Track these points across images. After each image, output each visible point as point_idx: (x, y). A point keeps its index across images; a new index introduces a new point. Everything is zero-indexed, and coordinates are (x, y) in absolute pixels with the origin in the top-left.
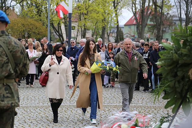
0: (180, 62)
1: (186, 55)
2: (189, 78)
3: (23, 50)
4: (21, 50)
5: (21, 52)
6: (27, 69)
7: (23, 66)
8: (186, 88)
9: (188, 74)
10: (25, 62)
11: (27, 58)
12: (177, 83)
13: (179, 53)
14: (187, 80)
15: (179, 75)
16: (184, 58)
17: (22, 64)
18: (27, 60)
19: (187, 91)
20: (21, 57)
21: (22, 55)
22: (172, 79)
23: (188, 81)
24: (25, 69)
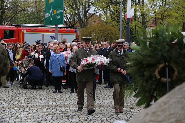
0: (144, 62)
1: (149, 56)
2: (156, 77)
3: (4, 51)
4: (2, 51)
5: (1, 53)
6: (7, 68)
7: (3, 66)
8: (154, 87)
9: (155, 74)
10: (6, 62)
11: (7, 58)
12: (144, 82)
13: (144, 54)
14: (154, 79)
15: (146, 75)
16: (147, 59)
17: (2, 63)
18: (7, 60)
19: (155, 90)
20: (2, 57)
21: (3, 55)
22: (140, 78)
23: (155, 81)
24: (6, 68)
